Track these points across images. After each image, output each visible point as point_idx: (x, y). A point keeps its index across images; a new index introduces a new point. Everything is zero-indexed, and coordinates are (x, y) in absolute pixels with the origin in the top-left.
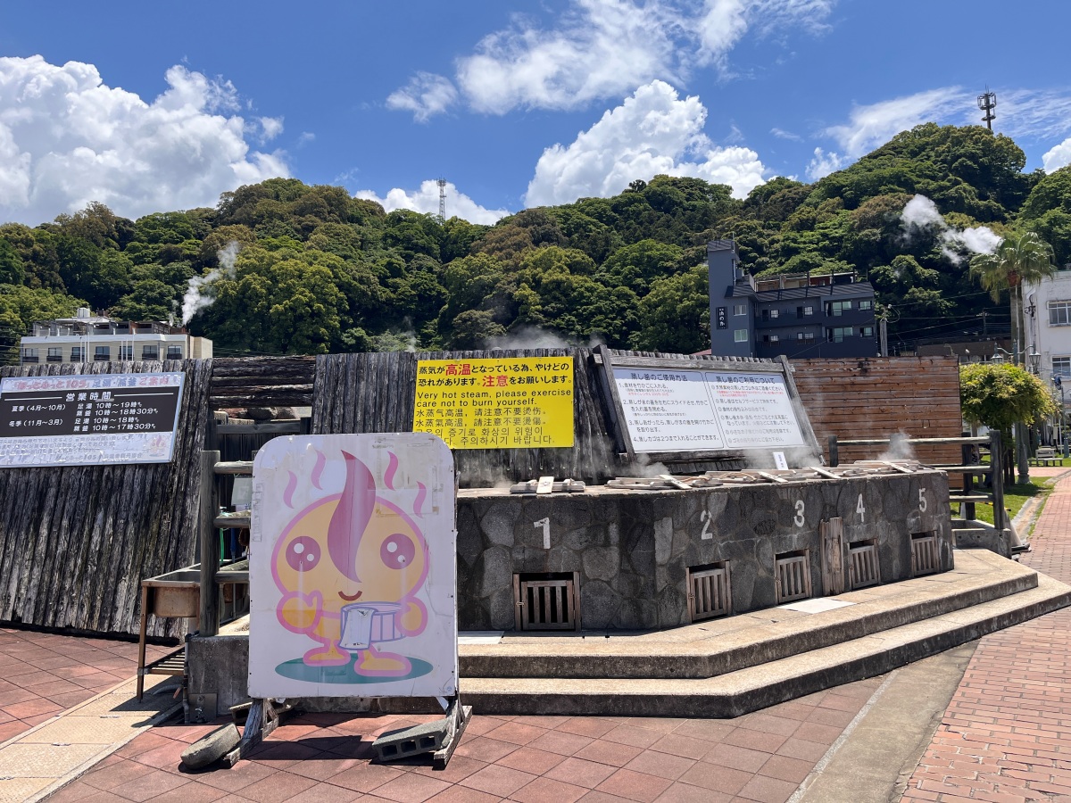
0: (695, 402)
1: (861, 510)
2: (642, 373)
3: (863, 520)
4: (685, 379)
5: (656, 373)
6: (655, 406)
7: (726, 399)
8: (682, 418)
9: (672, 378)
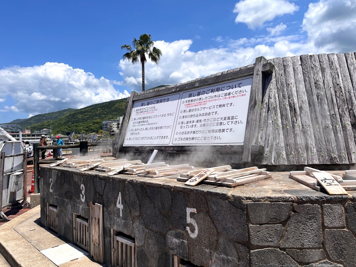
0: (167, 115)
1: (120, 206)
2: (146, 102)
3: (121, 215)
4: (168, 100)
5: (153, 100)
6: (145, 120)
7: (188, 109)
8: (156, 126)
9: (161, 101)
